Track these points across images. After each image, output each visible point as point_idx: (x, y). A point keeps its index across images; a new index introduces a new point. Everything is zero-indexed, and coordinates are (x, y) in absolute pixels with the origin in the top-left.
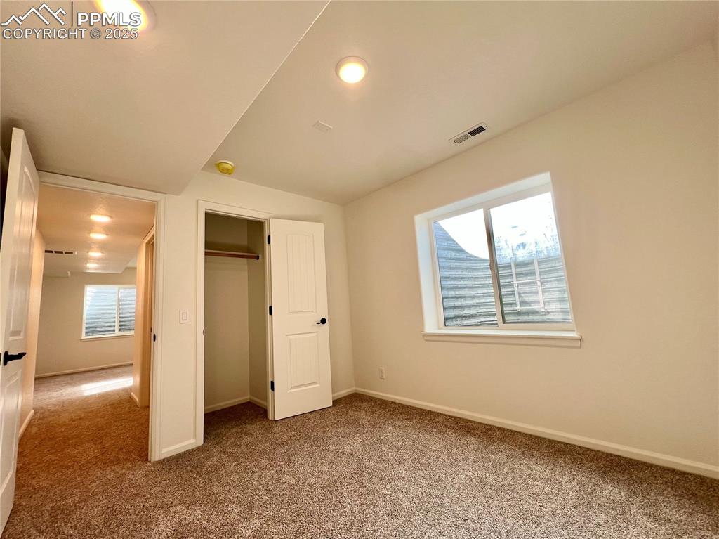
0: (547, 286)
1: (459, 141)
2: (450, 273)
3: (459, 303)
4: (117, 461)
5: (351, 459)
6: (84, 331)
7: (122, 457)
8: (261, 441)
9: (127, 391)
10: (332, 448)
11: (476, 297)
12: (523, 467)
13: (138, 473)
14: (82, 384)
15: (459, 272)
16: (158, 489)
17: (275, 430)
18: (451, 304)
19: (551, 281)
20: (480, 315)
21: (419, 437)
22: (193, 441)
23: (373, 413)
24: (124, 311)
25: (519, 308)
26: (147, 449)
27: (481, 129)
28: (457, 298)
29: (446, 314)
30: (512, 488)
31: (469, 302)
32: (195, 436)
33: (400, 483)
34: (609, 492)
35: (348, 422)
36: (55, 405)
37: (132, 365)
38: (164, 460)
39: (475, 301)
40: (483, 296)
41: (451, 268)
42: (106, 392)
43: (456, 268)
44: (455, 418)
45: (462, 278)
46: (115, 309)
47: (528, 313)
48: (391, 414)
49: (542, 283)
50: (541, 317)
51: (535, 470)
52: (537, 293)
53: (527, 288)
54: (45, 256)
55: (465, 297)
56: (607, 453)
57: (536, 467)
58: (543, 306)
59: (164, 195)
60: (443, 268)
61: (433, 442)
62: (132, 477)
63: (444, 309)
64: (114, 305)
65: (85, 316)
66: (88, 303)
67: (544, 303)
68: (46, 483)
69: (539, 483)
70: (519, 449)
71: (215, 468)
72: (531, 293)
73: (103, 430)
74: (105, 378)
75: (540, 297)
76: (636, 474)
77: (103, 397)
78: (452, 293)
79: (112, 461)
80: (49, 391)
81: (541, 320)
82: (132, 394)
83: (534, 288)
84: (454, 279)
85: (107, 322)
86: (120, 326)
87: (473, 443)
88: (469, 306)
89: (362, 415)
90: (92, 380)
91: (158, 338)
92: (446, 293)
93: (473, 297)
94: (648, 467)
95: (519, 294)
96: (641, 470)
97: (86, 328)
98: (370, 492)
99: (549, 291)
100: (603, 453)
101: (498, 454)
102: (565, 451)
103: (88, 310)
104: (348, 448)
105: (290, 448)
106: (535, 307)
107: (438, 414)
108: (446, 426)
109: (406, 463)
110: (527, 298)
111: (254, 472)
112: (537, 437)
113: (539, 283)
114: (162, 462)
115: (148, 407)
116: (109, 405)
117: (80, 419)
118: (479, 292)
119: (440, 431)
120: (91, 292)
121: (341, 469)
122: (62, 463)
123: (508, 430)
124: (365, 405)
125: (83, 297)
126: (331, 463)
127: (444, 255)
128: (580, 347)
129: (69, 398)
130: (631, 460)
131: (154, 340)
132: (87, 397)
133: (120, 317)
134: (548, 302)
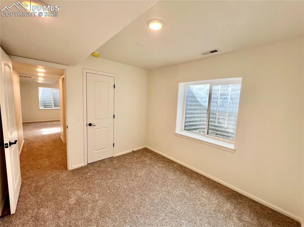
0: (230, 118)
1: (205, 54)
2: (191, 107)
3: (192, 120)
4: (56, 168)
5: (140, 179)
6: (40, 105)
7: (58, 166)
8: (108, 166)
9: (59, 134)
10: (134, 173)
11: (200, 117)
12: (201, 191)
13: (63, 175)
14: (42, 128)
15: (195, 107)
16: (71, 183)
17: (114, 162)
18: (189, 120)
19: (233, 116)
20: (200, 125)
21: (166, 173)
22: (84, 163)
23: (151, 159)
24: (56, 98)
25: (216, 124)
26: (67, 164)
27: (216, 51)
28: (192, 118)
29: (185, 124)
30: (194, 200)
31: (197, 119)
32: (84, 162)
33: (156, 192)
34: (228, 206)
35: (141, 162)
36: (32, 138)
37: (60, 121)
38: (73, 170)
39: (199, 119)
40: (203, 117)
41: (191, 105)
42: (51, 134)
43: (194, 105)
44: (181, 165)
45: (195, 110)
46: (52, 97)
47: (219, 127)
48: (158, 160)
49: (228, 116)
50: (224, 130)
51: (204, 193)
52: (226, 119)
53: (222, 117)
54: (19, 78)
55: (195, 117)
56: (232, 190)
57: (205, 192)
58: (226, 125)
59: (68, 66)
60: (188, 105)
61: (171, 176)
62: (62, 176)
63: (185, 122)
64: (51, 95)
65: (40, 99)
66: (41, 94)
67: (227, 124)
68: (32, 175)
69: (204, 199)
70: (201, 183)
71: (91, 176)
72: (223, 119)
73: (51, 152)
74: (51, 126)
75: (226, 122)
76: (240, 201)
77: (50, 136)
78: (190, 116)
79: (55, 168)
80: (29, 130)
81: (224, 131)
82: (61, 136)
83: (225, 117)
84: (192, 110)
85: (49, 102)
86: (54, 104)
87: (185, 178)
88: (196, 121)
89: (147, 159)
90: (46, 127)
91: (69, 127)
92: (187, 116)
93: (199, 117)
94: (245, 198)
95: (218, 118)
96: (242, 199)
97: (41, 104)
98: (145, 194)
99: (231, 120)
100: (231, 190)
101: (194, 185)
102: (217, 186)
103: (41, 97)
104: (140, 174)
105: (119, 171)
106: (223, 125)
107: (175, 163)
108: (177, 169)
109: (159, 184)
110: (221, 121)
111: (105, 180)
112: (209, 179)
113: (227, 116)
114: (73, 171)
115: (66, 144)
116: (53, 141)
117: (42, 146)
118: (202, 115)
119: (174, 171)
120: (41, 89)
121: (136, 184)
122: (37, 166)
123: (199, 174)
124: (149, 154)
125: (38, 92)
126: (132, 180)
127: (190, 100)
128: (234, 153)
129: (37, 135)
130: (240, 194)
131: (67, 128)
132: (44, 135)
133: (54, 101)
134: (229, 124)
